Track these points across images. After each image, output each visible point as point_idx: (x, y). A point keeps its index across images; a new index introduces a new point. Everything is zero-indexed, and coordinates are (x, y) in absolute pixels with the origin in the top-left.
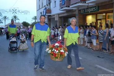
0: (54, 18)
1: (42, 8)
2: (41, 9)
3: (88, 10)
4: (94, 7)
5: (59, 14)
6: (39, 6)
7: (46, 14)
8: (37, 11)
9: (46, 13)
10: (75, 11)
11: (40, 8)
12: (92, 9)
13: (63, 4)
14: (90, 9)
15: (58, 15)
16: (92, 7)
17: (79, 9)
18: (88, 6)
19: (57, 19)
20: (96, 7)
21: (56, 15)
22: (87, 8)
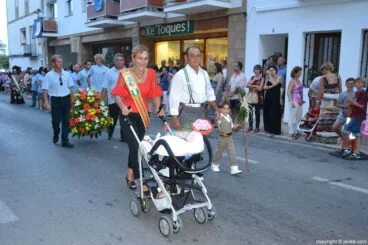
0: (69, 46)
1: (27, 15)
2: (22, 18)
3: (165, 29)
4: (180, 23)
5: (82, 37)
6: (17, 9)
7: (44, 35)
8: (9, 23)
9: (42, 31)
10: (131, 29)
11: (21, 15)
12: (176, 28)
13: (99, 9)
14: (170, 27)
15: (78, 39)
16: (176, 23)
17: (141, 26)
18: (165, 19)
19: (76, 48)
20: (185, 22)
21: (72, 39)
22: (165, 25)
